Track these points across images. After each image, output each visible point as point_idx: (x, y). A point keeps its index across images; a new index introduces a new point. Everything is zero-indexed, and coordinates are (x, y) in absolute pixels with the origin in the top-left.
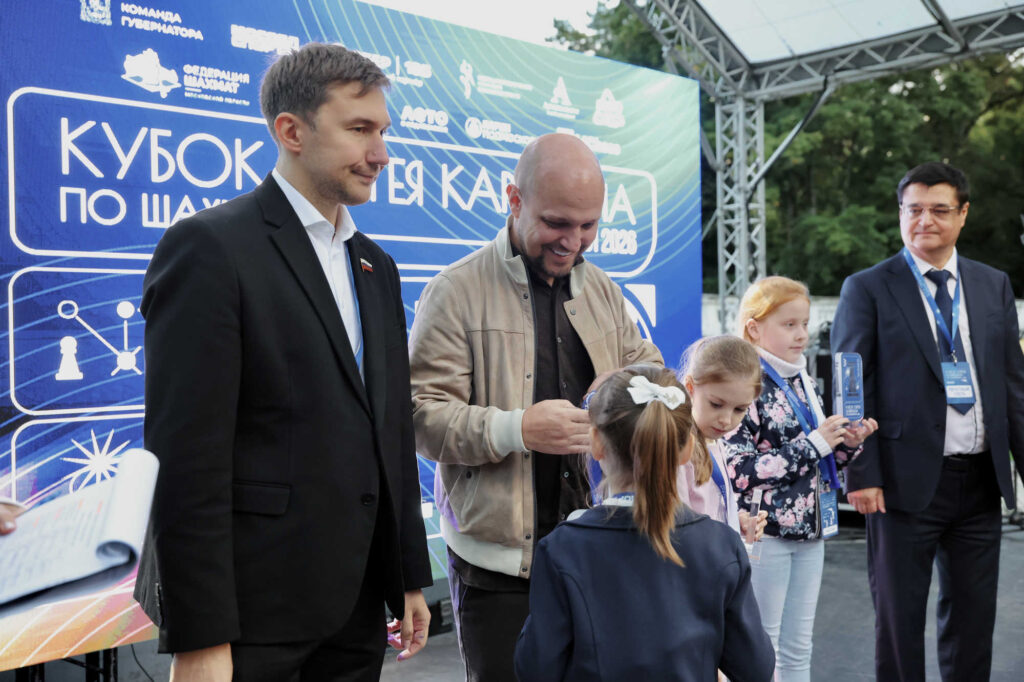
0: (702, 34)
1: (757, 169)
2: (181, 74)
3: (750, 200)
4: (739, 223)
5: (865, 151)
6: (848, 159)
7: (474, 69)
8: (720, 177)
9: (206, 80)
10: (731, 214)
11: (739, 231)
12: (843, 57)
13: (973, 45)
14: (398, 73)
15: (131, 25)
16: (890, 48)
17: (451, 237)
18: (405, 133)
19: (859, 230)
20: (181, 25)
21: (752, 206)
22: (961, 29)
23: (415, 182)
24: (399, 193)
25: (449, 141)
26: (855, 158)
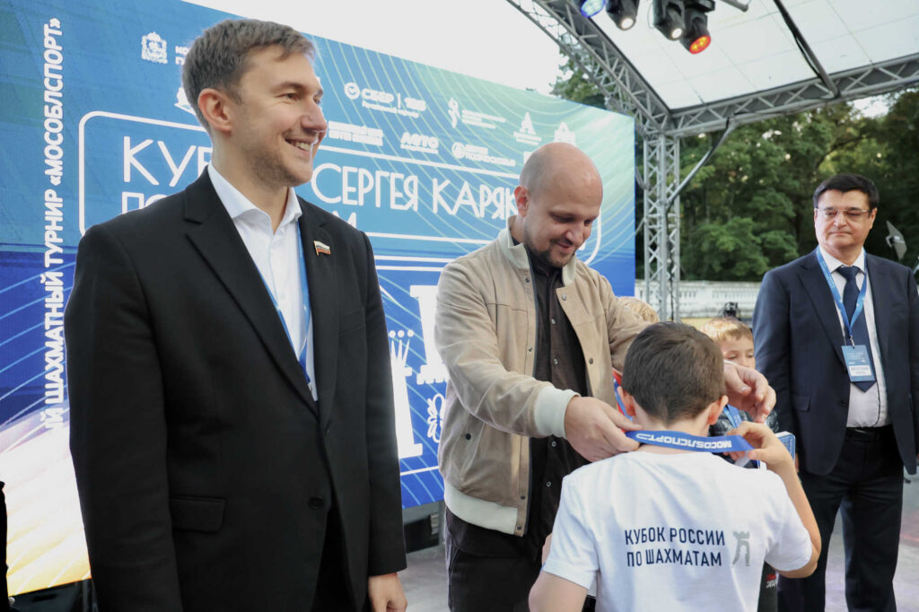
0: (635, 88)
1: (673, 189)
3: (668, 211)
4: (660, 228)
5: (745, 178)
6: (732, 185)
7: (460, 104)
8: (646, 194)
10: (654, 221)
11: (660, 234)
12: (741, 104)
13: (844, 93)
14: (399, 107)
16: (778, 96)
17: (440, 236)
18: (404, 153)
19: (740, 233)
21: (670, 215)
22: (835, 81)
23: (412, 192)
24: (399, 201)
25: (439, 161)
26: (738, 184)
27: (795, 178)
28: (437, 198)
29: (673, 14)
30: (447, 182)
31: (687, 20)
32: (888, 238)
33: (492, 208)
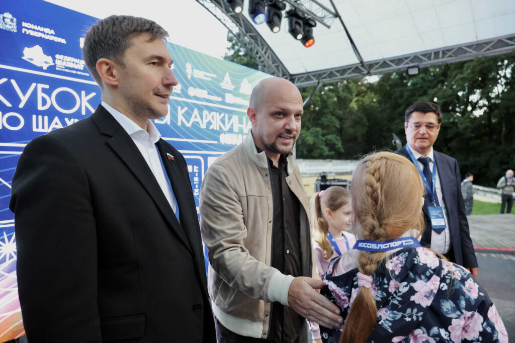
0: (274, 62)
2: (54, 59)
5: (317, 108)
7: (192, 67)
9: (67, 62)
12: (325, 73)
13: (371, 71)
15: (27, 33)
16: (341, 71)
17: (181, 138)
19: (316, 136)
20: (54, 36)
22: (367, 65)
25: (181, 97)
26: (314, 111)
27: (340, 109)
28: (181, 118)
29: (298, 27)
30: (186, 109)
31: (304, 30)
32: (393, 141)
33: (209, 123)
